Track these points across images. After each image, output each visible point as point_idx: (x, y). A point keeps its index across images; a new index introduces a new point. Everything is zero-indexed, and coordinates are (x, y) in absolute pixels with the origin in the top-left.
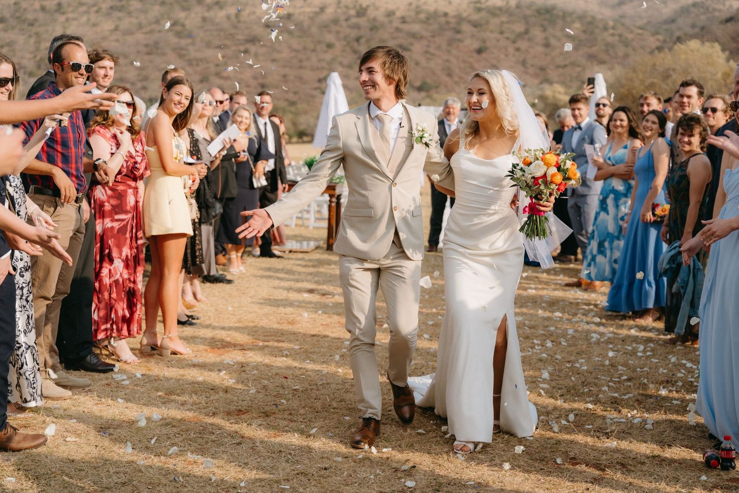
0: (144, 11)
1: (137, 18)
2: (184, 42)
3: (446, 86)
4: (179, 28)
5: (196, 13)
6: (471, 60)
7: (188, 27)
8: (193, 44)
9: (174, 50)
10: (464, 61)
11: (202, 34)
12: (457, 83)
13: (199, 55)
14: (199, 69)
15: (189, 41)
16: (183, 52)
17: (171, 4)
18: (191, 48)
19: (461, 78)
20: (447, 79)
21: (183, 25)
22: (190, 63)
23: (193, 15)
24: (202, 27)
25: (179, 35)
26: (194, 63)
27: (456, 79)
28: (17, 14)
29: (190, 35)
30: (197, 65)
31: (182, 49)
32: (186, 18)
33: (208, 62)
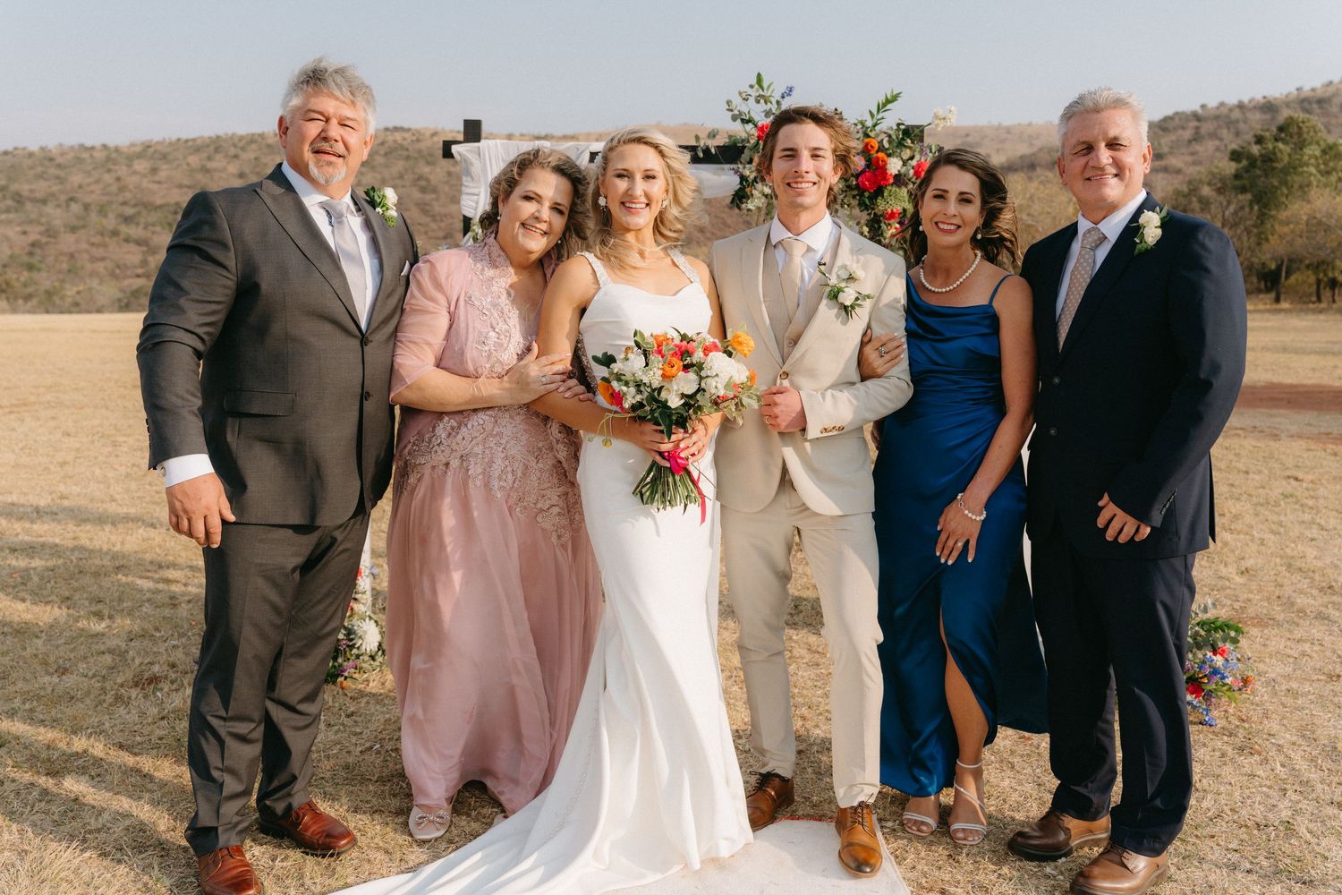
0: (386, 166)
1: (380, 173)
2: (428, 197)
3: (698, 242)
4: (423, 183)
5: (442, 168)
6: (723, 215)
7: (432, 182)
8: (437, 199)
9: (417, 205)
10: (716, 217)
11: (446, 188)
12: (708, 239)
13: (443, 211)
14: (442, 225)
15: (433, 196)
16: (428, 208)
17: (416, 159)
18: (434, 203)
19: (713, 234)
20: (699, 235)
21: (428, 180)
22: (434, 218)
23: (438, 170)
24: (447, 182)
25: (423, 190)
26: (438, 218)
27: (708, 235)
28: (258, 170)
29: (434, 191)
30: (442, 221)
31: (426, 204)
32: (431, 173)
33: (452, 218)
